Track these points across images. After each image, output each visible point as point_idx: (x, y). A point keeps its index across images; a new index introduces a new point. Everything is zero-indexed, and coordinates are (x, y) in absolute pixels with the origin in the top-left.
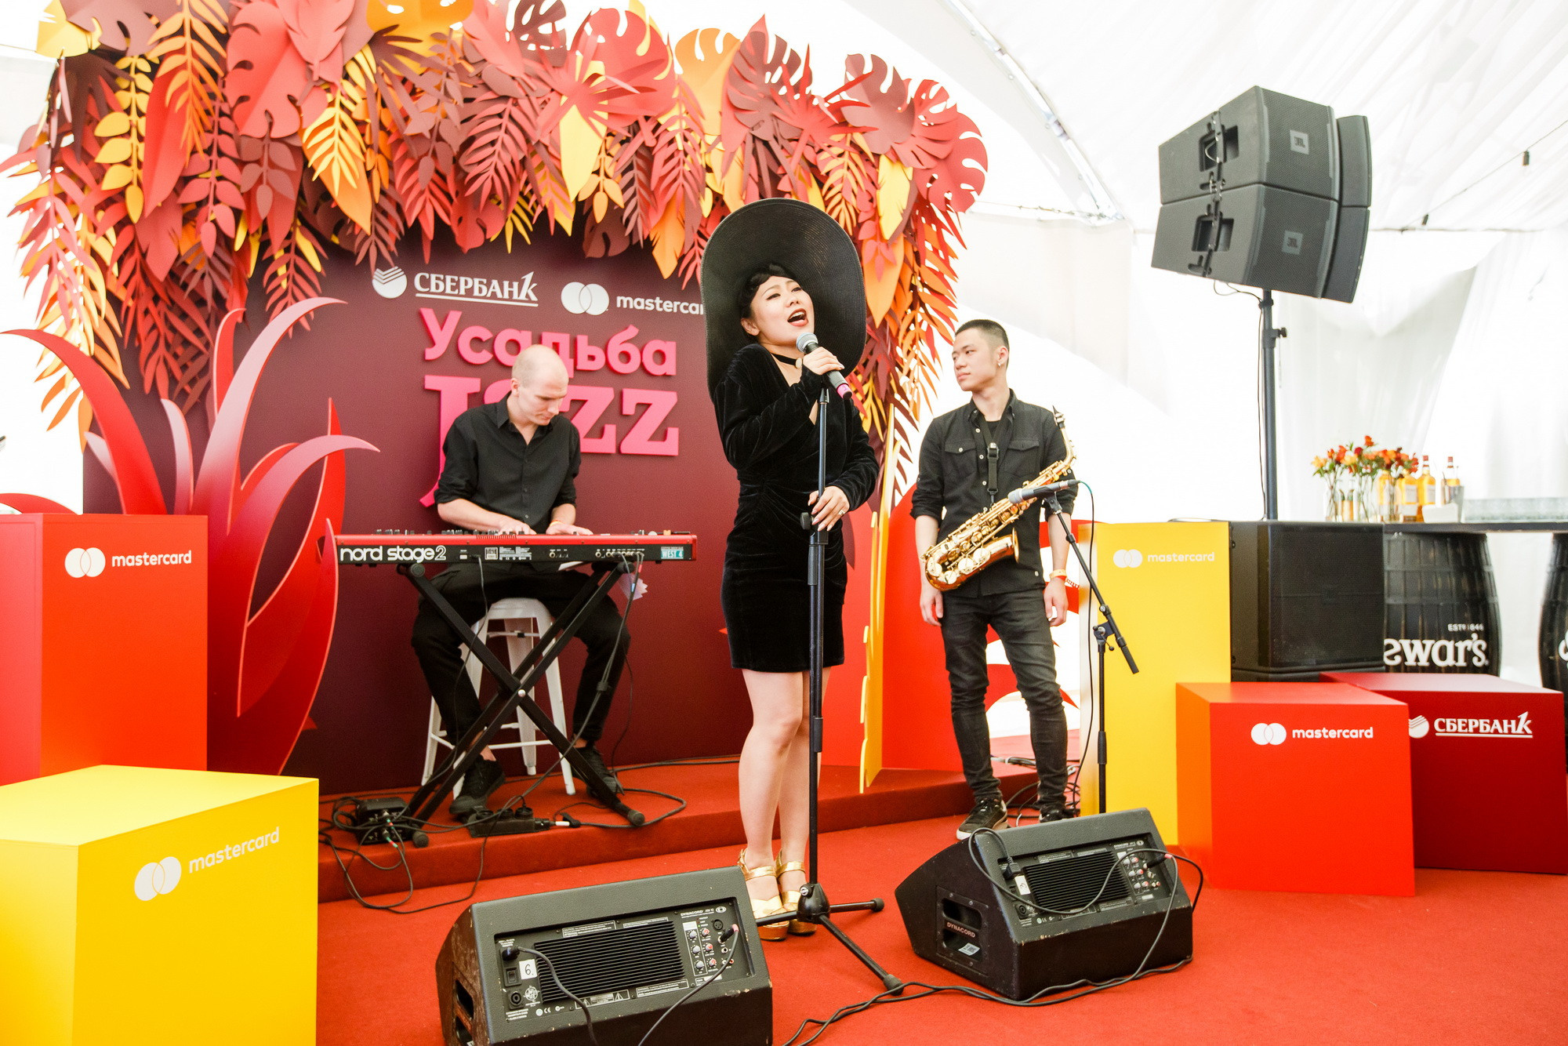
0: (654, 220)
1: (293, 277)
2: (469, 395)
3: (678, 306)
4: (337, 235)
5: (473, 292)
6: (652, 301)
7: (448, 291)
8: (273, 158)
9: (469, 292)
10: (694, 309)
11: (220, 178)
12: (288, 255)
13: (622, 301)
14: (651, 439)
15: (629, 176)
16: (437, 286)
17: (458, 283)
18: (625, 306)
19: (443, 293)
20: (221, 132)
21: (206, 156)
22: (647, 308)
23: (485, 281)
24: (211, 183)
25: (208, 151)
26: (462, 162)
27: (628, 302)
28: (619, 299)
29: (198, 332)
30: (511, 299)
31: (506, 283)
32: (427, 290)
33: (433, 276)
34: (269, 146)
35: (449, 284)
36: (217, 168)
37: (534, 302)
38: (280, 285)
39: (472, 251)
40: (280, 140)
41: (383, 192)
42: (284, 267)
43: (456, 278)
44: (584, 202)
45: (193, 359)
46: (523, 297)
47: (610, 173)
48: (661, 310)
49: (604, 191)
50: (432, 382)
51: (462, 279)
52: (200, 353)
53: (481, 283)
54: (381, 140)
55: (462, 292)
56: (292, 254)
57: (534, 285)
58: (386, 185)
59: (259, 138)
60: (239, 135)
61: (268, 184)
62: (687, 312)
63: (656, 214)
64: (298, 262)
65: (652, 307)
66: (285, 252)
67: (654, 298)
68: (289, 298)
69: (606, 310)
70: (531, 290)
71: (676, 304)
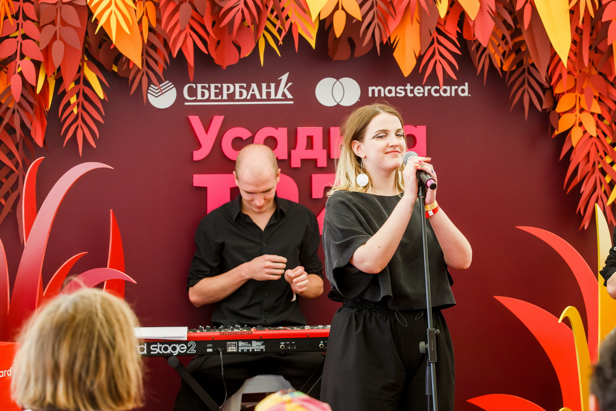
0: (393, 25)
1: (83, 103)
3: (429, 91)
4: (116, 65)
5: (235, 97)
6: (403, 88)
7: (213, 97)
8: (64, 18)
9: (231, 97)
10: (445, 91)
12: (78, 87)
13: (373, 91)
16: (203, 94)
17: (221, 89)
18: (376, 95)
19: (208, 100)
21: (15, 20)
22: (398, 95)
23: (245, 85)
24: (18, 42)
25: (16, 17)
27: (379, 91)
28: (370, 89)
29: (10, 155)
31: (264, 85)
32: (195, 98)
33: (199, 86)
34: (61, 7)
35: (213, 91)
36: (22, 29)
37: (290, 100)
38: (72, 112)
39: (229, 67)
40: (71, 3)
41: (151, 29)
42: (75, 96)
43: (219, 85)
44: (325, 19)
45: (7, 177)
46: (279, 96)
48: (412, 95)
49: (343, 9)
50: (199, 180)
51: (225, 86)
52: (12, 172)
53: (241, 87)
55: (225, 97)
56: (81, 86)
57: (290, 84)
58: (154, 24)
59: (53, 4)
60: (39, 3)
61: (61, 39)
62: (438, 95)
63: (395, 20)
64: (85, 91)
65: (403, 93)
66: (75, 84)
67: (405, 85)
68: (80, 122)
69: (358, 101)
70: (288, 89)
71: (427, 88)
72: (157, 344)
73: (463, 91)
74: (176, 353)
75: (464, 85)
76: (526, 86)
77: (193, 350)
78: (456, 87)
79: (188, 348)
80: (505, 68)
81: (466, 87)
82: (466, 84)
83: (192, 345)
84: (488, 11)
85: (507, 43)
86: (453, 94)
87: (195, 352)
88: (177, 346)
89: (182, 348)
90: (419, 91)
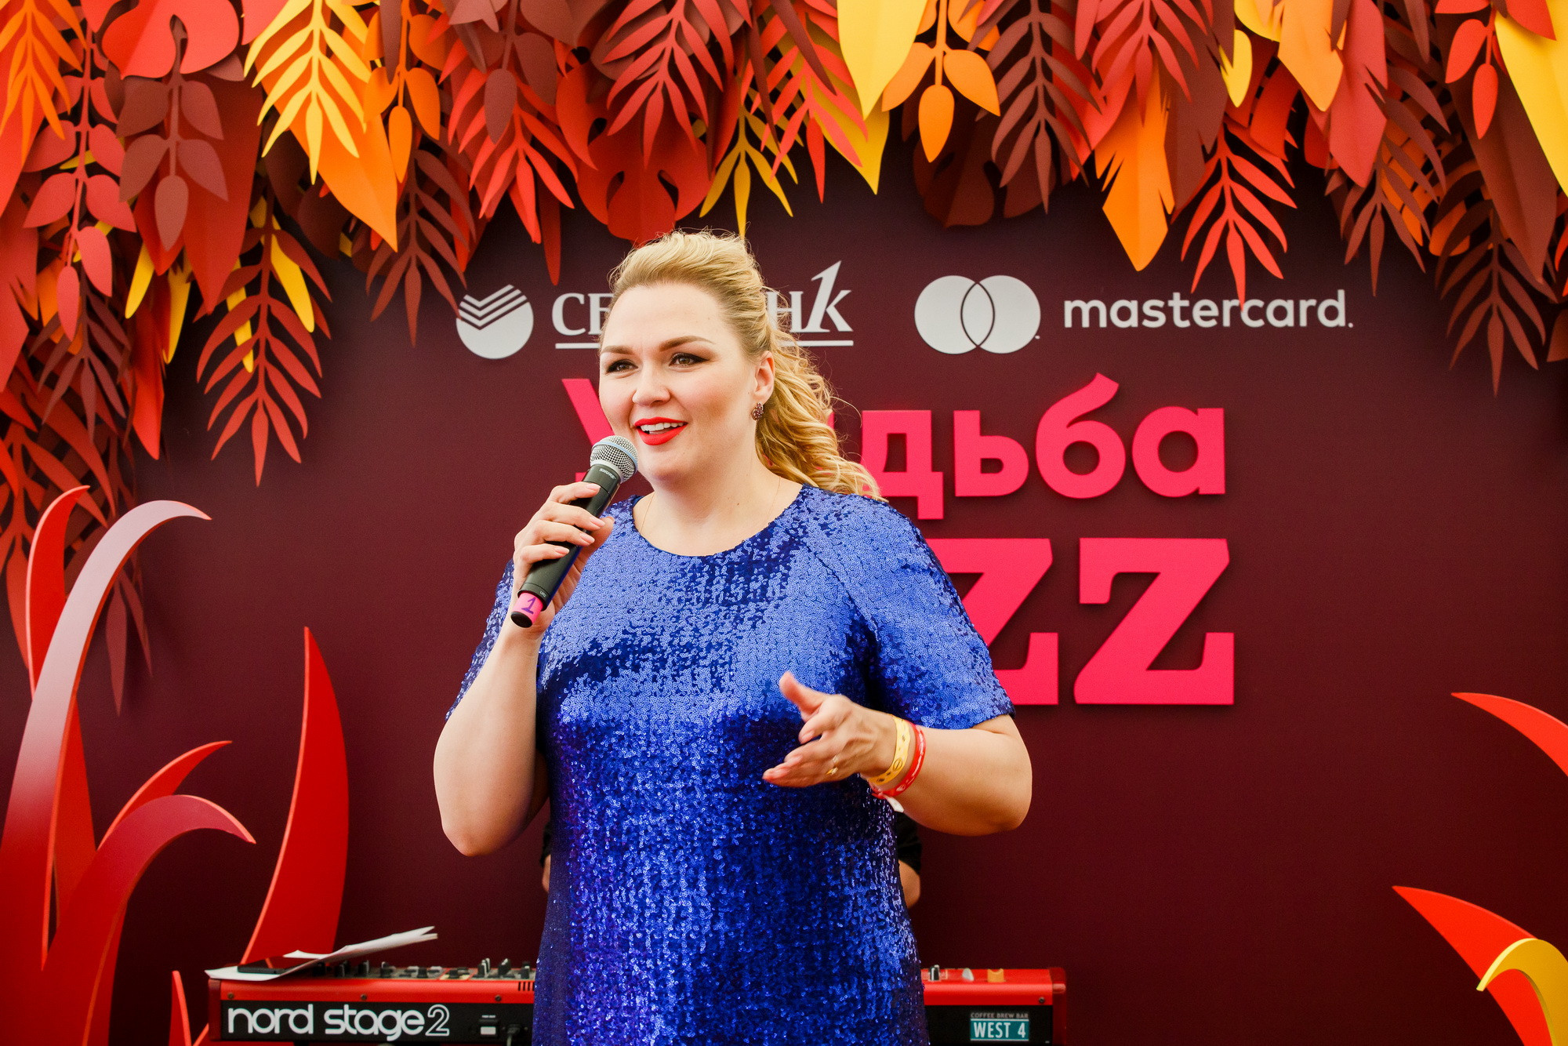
0: (1097, 127)
1: (267, 343)
3: (1235, 311)
6: (1160, 304)
8: (188, 116)
10: (1280, 313)
11: (93, 169)
12: (257, 300)
13: (1077, 312)
14: (1157, 665)
15: (1017, 30)
18: (1086, 323)
20: (96, 73)
21: (69, 124)
22: (1147, 323)
24: (77, 181)
25: (74, 116)
26: (598, 59)
27: (1094, 312)
28: (1069, 306)
32: (583, 331)
33: (595, 299)
34: (180, 88)
36: (87, 148)
37: (844, 336)
38: (241, 366)
40: (203, 76)
42: (248, 326)
46: (814, 326)
47: (965, 31)
48: (1186, 324)
49: (946, 82)
54: (420, 36)
56: (264, 297)
57: (843, 293)
59: (159, 80)
60: (122, 78)
61: (181, 172)
62: (1260, 323)
63: (1101, 113)
64: (274, 312)
65: (1162, 319)
66: (248, 294)
67: (1166, 297)
68: (261, 393)
69: (1034, 338)
70: (836, 306)
71: (1227, 305)
72: (342, 1008)
73: (1332, 313)
74: (393, 1035)
75: (1336, 298)
76: (1495, 299)
77: (443, 1027)
78: (1313, 302)
79: (429, 1022)
80: (1435, 248)
81: (1340, 304)
82: (1341, 293)
83: (438, 1015)
84: (1367, 85)
85: (1434, 181)
86: (1303, 322)
87: (448, 1034)
88: (397, 1015)
89: (410, 1022)
90: (1205, 313)
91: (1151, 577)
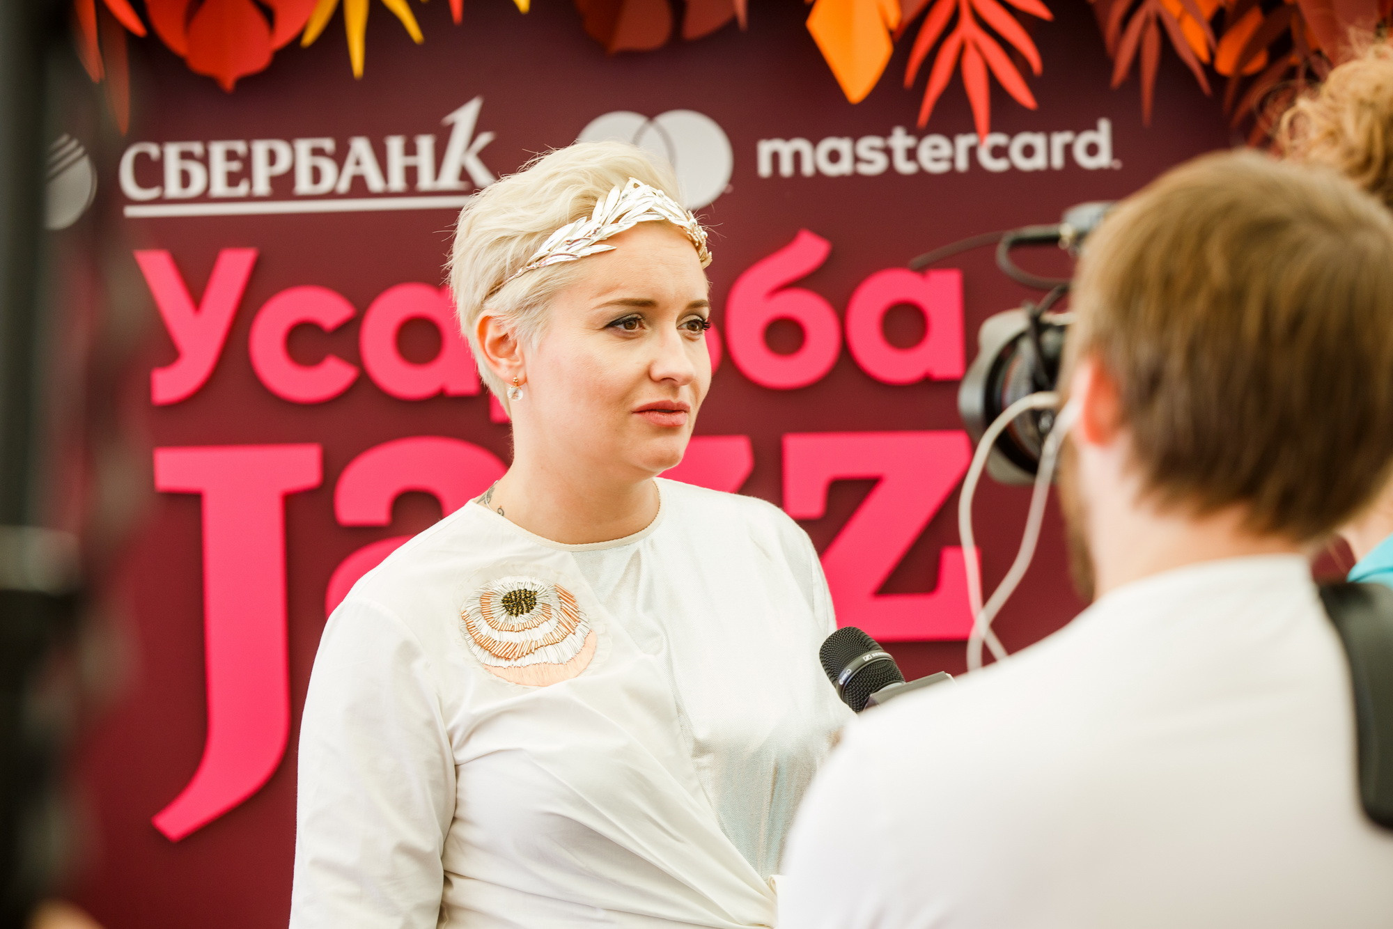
2: (290, 500)
5: (293, 184)
6: (877, 142)
7: (219, 187)
9: (283, 186)
10: (1028, 151)
13: (775, 157)
14: (884, 590)
16: (185, 179)
17: (247, 161)
18: (786, 169)
19: (205, 198)
22: (864, 169)
23: (328, 144)
27: (797, 157)
28: (765, 149)
30: (411, 189)
31: (395, 145)
33: (172, 151)
35: (220, 166)
39: (246, 82)
43: (240, 147)
46: (449, 179)
50: (174, 468)
51: (260, 149)
53: (316, 152)
55: (262, 187)
57: (485, 139)
67: (886, 133)
69: (724, 191)
70: (479, 155)
71: (964, 142)
73: (1092, 150)
80: (1225, 65)
81: (1103, 135)
82: (1104, 126)
86: (1058, 161)
91: (871, 483)
